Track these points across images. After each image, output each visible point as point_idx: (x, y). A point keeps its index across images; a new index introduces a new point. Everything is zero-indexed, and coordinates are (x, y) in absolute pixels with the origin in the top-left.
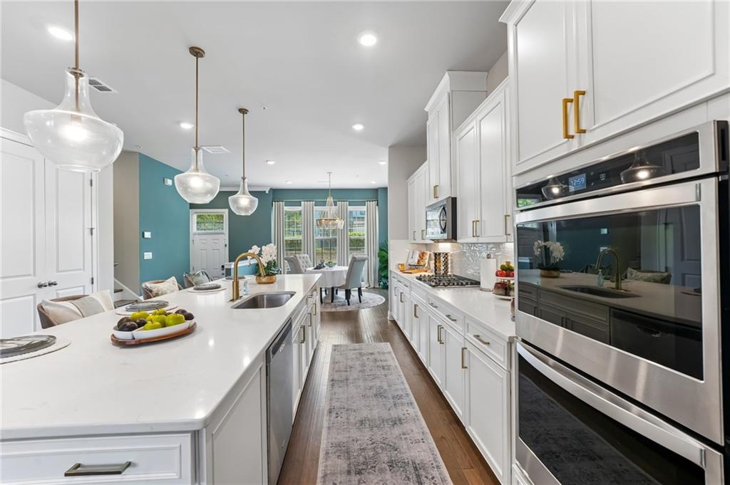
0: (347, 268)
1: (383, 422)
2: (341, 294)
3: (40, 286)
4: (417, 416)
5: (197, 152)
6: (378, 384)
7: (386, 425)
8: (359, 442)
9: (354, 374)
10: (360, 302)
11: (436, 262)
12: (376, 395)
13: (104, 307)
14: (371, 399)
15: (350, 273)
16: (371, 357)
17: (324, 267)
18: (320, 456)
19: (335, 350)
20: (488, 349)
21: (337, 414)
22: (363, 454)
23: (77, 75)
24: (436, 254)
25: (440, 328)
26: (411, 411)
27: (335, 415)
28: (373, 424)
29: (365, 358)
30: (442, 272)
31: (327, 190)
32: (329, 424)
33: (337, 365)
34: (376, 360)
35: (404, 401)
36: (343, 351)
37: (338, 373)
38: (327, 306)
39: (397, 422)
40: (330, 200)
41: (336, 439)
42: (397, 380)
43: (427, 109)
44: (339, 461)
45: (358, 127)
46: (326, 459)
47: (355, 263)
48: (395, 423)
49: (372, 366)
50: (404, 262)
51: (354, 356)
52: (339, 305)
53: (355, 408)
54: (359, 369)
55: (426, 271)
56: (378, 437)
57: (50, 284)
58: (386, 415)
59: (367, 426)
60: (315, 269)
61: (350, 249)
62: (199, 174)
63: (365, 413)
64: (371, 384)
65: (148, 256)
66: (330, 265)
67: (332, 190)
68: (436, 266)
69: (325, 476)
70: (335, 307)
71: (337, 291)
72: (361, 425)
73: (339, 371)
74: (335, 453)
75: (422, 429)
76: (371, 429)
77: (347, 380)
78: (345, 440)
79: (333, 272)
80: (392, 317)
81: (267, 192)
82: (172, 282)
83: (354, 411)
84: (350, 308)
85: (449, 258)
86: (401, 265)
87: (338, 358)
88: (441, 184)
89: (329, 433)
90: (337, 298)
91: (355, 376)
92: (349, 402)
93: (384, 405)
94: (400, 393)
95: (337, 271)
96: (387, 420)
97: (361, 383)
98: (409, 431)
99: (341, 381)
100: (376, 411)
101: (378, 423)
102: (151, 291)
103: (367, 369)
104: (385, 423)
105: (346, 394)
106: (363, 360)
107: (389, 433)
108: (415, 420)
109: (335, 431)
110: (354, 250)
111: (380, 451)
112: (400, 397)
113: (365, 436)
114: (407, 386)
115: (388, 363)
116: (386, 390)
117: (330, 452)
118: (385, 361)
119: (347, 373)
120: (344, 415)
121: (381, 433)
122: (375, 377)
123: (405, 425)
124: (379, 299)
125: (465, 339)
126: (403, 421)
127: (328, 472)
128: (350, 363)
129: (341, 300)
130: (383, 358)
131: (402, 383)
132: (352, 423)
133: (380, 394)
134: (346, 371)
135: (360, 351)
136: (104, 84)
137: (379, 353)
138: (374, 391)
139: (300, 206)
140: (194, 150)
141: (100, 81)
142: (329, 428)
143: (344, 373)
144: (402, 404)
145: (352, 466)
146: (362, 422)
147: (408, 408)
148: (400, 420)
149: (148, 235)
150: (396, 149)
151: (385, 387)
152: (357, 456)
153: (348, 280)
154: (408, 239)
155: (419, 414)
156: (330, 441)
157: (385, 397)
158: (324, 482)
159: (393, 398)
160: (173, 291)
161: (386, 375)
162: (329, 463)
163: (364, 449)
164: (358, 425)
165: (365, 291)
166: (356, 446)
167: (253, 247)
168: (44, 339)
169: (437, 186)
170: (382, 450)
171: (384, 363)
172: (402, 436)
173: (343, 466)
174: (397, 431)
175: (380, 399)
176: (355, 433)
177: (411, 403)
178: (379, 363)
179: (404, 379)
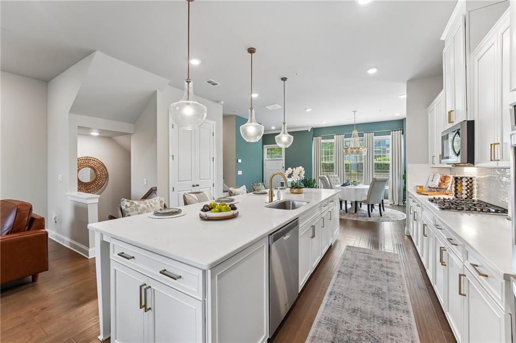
0: (368, 187)
1: (374, 317)
2: (364, 208)
3: (193, 186)
4: (410, 325)
5: (251, 111)
6: (378, 284)
7: (376, 321)
8: (347, 325)
9: (359, 272)
10: (381, 215)
11: (456, 186)
12: (373, 294)
13: (209, 198)
14: (368, 295)
15: (371, 191)
16: (378, 262)
17: (349, 184)
18: (314, 322)
19: (347, 250)
20: (485, 282)
21: (336, 297)
22: (348, 335)
23: (188, 82)
24: (456, 178)
25: (442, 250)
26: (405, 318)
27: (334, 298)
28: (363, 316)
29: (372, 261)
30: (464, 196)
31: (353, 125)
32: (327, 302)
33: (346, 261)
34: (382, 266)
35: (400, 307)
36: (354, 252)
37: (345, 267)
38: (351, 215)
39: (386, 322)
40: (355, 132)
41: (329, 314)
42: (398, 288)
43: (443, 38)
44: (328, 331)
45: (372, 71)
46: (318, 326)
47: (376, 183)
48: (385, 323)
49: (376, 270)
50: (424, 185)
51: (363, 258)
52: (361, 216)
53: (352, 298)
54: (364, 269)
55: (447, 194)
56: (365, 327)
57: (197, 185)
58: (378, 312)
59: (358, 315)
60: (341, 186)
61: (376, 172)
62: (253, 124)
63: (359, 304)
64: (371, 284)
65: (240, 173)
66: (355, 183)
67: (356, 124)
68: (456, 190)
69: (314, 337)
70: (358, 217)
71: (361, 204)
72: (353, 312)
73: (347, 266)
74: (326, 324)
75: (412, 337)
76: (362, 318)
77: (351, 274)
78: (336, 318)
79: (356, 190)
80: (408, 232)
81: (309, 131)
82: (243, 188)
83: (350, 300)
84: (370, 220)
85: (475, 182)
86: (420, 187)
87: (348, 256)
88: (457, 109)
89: (325, 309)
90: (360, 210)
91: (359, 273)
92: (349, 292)
93: (379, 304)
94: (398, 299)
95: (359, 189)
96: (378, 317)
97: (362, 280)
98: (398, 335)
99: (346, 274)
100: (370, 306)
101: (369, 316)
102: (232, 193)
103: (371, 270)
104: (376, 319)
105: (347, 284)
106: (370, 263)
107: (376, 328)
108: (408, 327)
109: (330, 308)
110: (379, 172)
111: (364, 339)
112: (398, 303)
113: (354, 322)
114: (408, 296)
115: (394, 271)
116: (384, 292)
117: (323, 322)
118: (390, 268)
119: (352, 270)
120: (341, 301)
121: (369, 325)
122: (377, 279)
123: (395, 328)
124: (400, 215)
125: (464, 265)
126: (394, 324)
127: (317, 336)
128: (357, 262)
129: (364, 212)
130: (389, 265)
131: (403, 291)
132: (346, 308)
133: (378, 294)
134: (352, 268)
135: (369, 255)
136: (215, 82)
137: (387, 260)
138: (373, 290)
139: (333, 138)
140: (250, 110)
141: (212, 81)
142: (326, 305)
143: (349, 268)
144: (397, 309)
145: (336, 339)
146: (354, 311)
147: (402, 315)
148: (391, 321)
149: (240, 161)
150: (414, 82)
151: (385, 289)
152: (343, 334)
153: (369, 196)
154: (428, 163)
155: (414, 324)
156: (324, 314)
157: (382, 298)
158: (312, 341)
159: (390, 301)
160: (243, 193)
161: (388, 280)
162: (319, 329)
163: (350, 331)
164: (350, 311)
165: (387, 207)
166: (344, 327)
167: (289, 169)
168: (177, 210)
169: (451, 111)
170: (366, 339)
171: (389, 270)
172: (389, 336)
173: (329, 336)
174: (385, 329)
175: (377, 298)
176: (346, 317)
177: (408, 312)
178: (385, 269)
179: (406, 289)
